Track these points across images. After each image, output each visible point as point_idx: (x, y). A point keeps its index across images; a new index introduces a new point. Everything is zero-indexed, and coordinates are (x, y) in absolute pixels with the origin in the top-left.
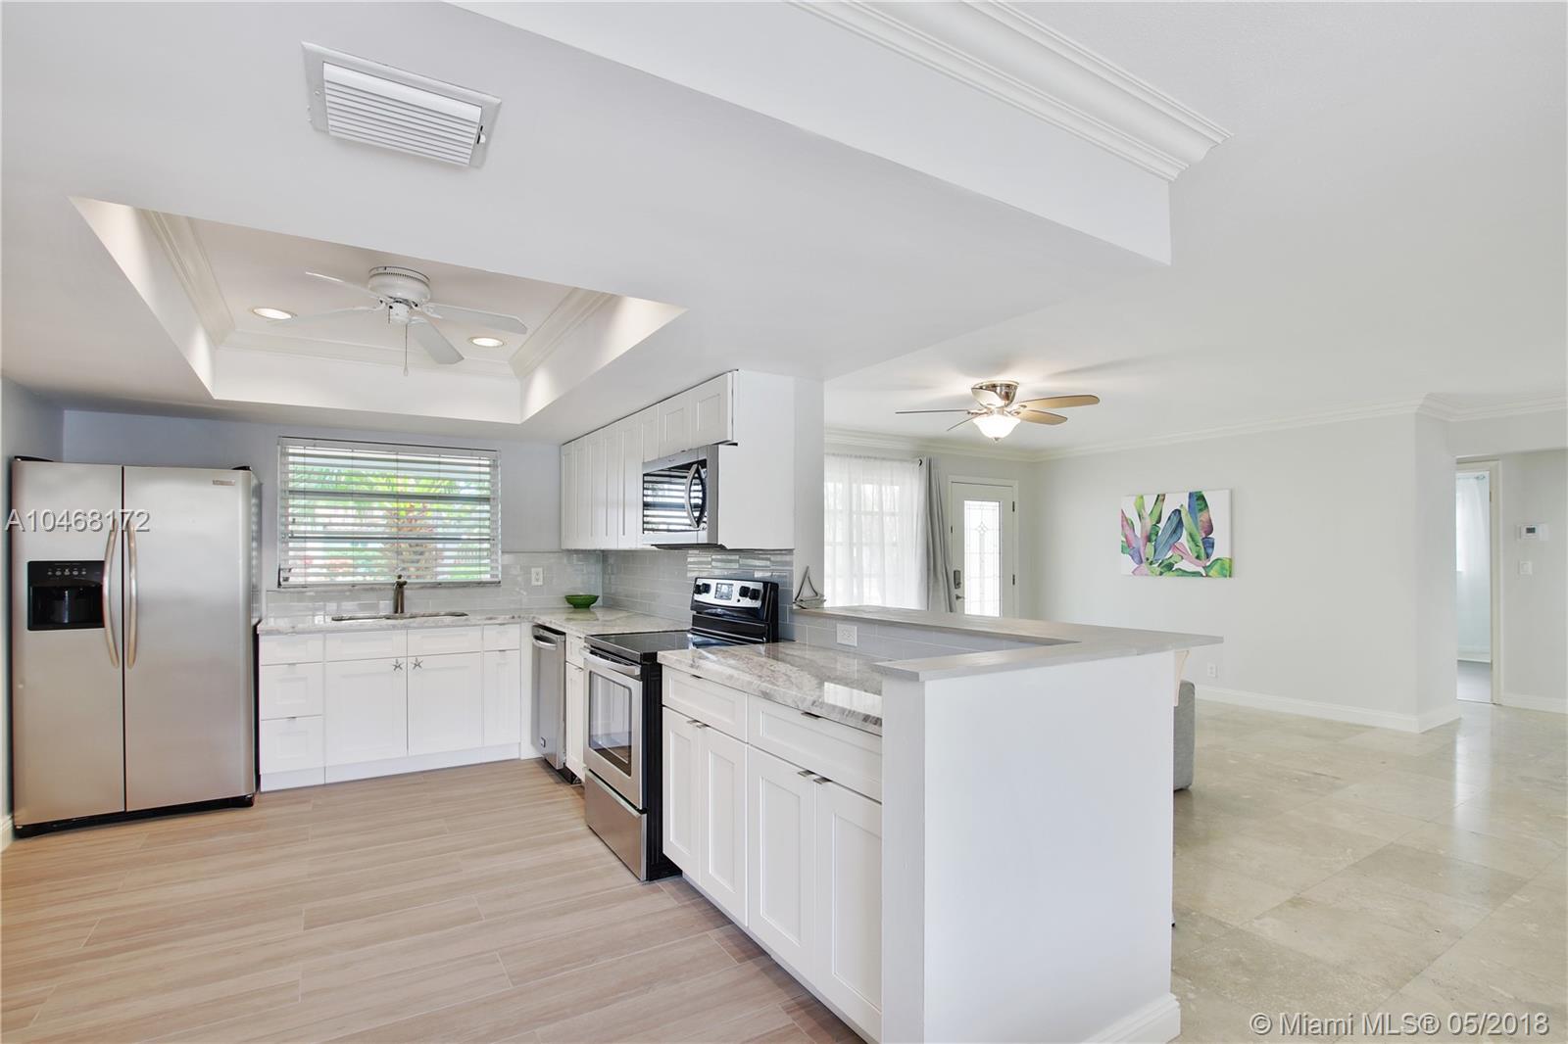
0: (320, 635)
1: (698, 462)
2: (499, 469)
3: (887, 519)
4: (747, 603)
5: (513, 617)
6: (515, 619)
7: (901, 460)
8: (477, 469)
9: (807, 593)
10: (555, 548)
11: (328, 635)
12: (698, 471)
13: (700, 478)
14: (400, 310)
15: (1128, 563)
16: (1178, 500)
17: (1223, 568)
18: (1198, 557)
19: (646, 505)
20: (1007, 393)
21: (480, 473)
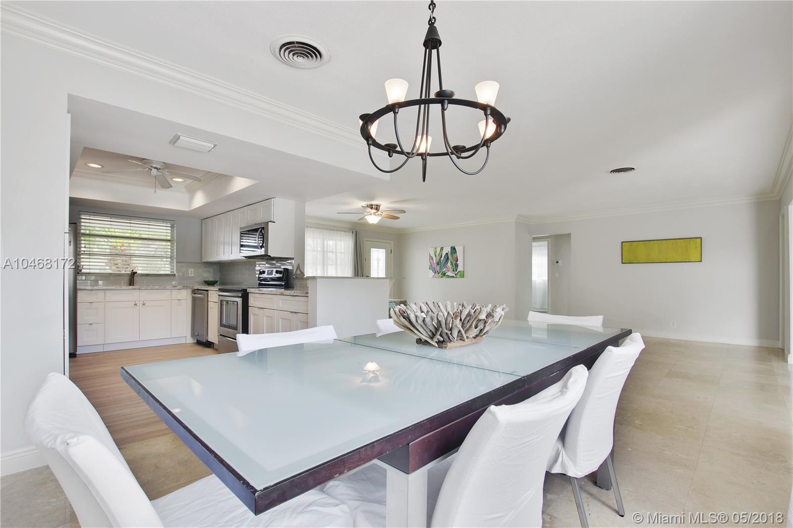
0: (103, 291)
1: (262, 228)
2: (175, 228)
3: (338, 254)
4: (278, 275)
5: (184, 287)
6: (185, 287)
7: (345, 231)
8: (165, 228)
9: (298, 272)
10: (199, 261)
11: (106, 291)
12: (261, 231)
13: (262, 233)
14: (154, 171)
15: (431, 273)
16: (447, 250)
17: (461, 274)
18: (453, 271)
19: (242, 246)
20: (376, 208)
21: (167, 230)
